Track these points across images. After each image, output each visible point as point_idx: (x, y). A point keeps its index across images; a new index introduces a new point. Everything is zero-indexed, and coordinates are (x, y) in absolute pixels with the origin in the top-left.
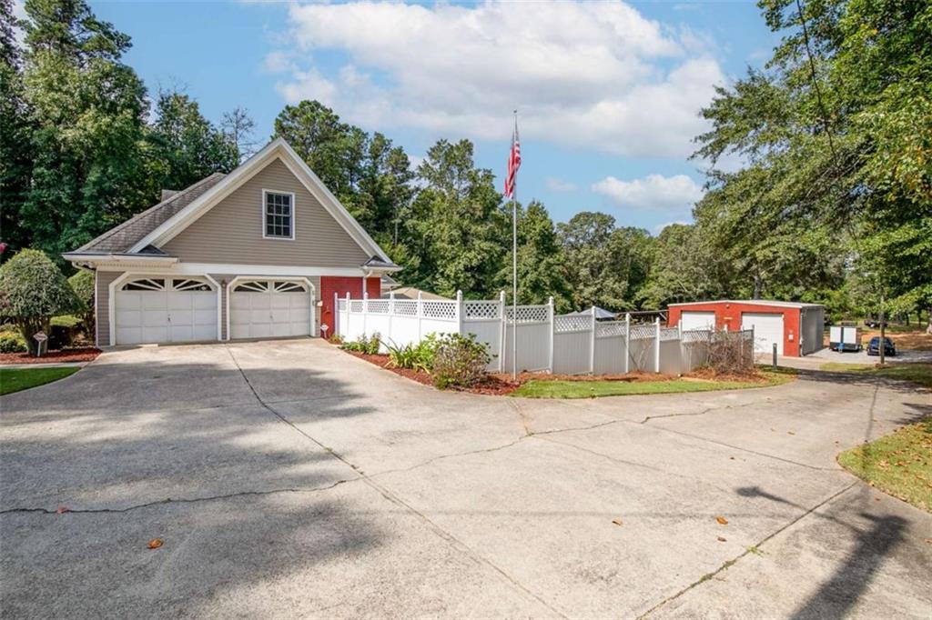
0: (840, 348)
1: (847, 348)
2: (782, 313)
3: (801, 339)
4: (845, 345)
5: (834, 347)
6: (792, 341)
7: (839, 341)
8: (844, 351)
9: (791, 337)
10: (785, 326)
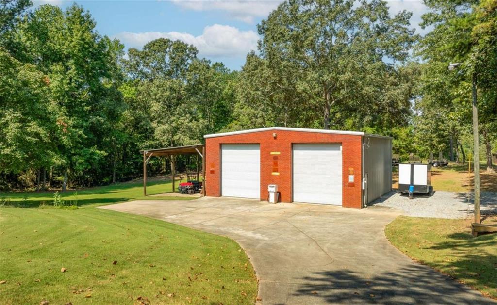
0: (410, 192)
1: (417, 191)
2: (341, 143)
3: (364, 181)
4: (416, 187)
5: (404, 191)
6: (352, 185)
7: (409, 183)
8: (416, 195)
9: (351, 178)
10: (344, 162)
